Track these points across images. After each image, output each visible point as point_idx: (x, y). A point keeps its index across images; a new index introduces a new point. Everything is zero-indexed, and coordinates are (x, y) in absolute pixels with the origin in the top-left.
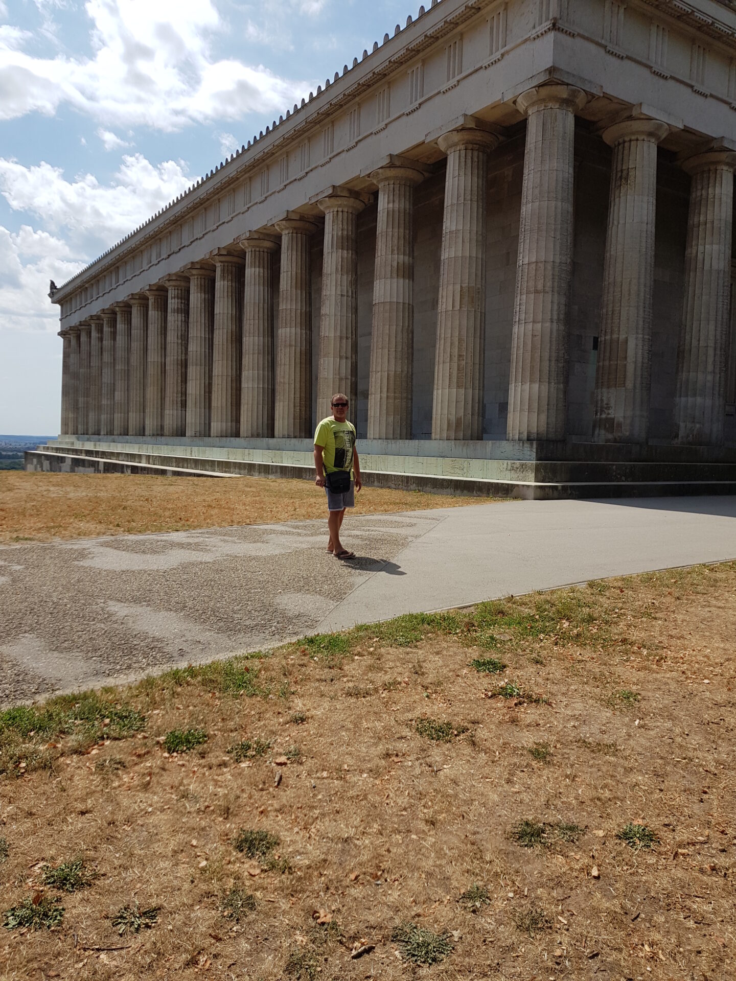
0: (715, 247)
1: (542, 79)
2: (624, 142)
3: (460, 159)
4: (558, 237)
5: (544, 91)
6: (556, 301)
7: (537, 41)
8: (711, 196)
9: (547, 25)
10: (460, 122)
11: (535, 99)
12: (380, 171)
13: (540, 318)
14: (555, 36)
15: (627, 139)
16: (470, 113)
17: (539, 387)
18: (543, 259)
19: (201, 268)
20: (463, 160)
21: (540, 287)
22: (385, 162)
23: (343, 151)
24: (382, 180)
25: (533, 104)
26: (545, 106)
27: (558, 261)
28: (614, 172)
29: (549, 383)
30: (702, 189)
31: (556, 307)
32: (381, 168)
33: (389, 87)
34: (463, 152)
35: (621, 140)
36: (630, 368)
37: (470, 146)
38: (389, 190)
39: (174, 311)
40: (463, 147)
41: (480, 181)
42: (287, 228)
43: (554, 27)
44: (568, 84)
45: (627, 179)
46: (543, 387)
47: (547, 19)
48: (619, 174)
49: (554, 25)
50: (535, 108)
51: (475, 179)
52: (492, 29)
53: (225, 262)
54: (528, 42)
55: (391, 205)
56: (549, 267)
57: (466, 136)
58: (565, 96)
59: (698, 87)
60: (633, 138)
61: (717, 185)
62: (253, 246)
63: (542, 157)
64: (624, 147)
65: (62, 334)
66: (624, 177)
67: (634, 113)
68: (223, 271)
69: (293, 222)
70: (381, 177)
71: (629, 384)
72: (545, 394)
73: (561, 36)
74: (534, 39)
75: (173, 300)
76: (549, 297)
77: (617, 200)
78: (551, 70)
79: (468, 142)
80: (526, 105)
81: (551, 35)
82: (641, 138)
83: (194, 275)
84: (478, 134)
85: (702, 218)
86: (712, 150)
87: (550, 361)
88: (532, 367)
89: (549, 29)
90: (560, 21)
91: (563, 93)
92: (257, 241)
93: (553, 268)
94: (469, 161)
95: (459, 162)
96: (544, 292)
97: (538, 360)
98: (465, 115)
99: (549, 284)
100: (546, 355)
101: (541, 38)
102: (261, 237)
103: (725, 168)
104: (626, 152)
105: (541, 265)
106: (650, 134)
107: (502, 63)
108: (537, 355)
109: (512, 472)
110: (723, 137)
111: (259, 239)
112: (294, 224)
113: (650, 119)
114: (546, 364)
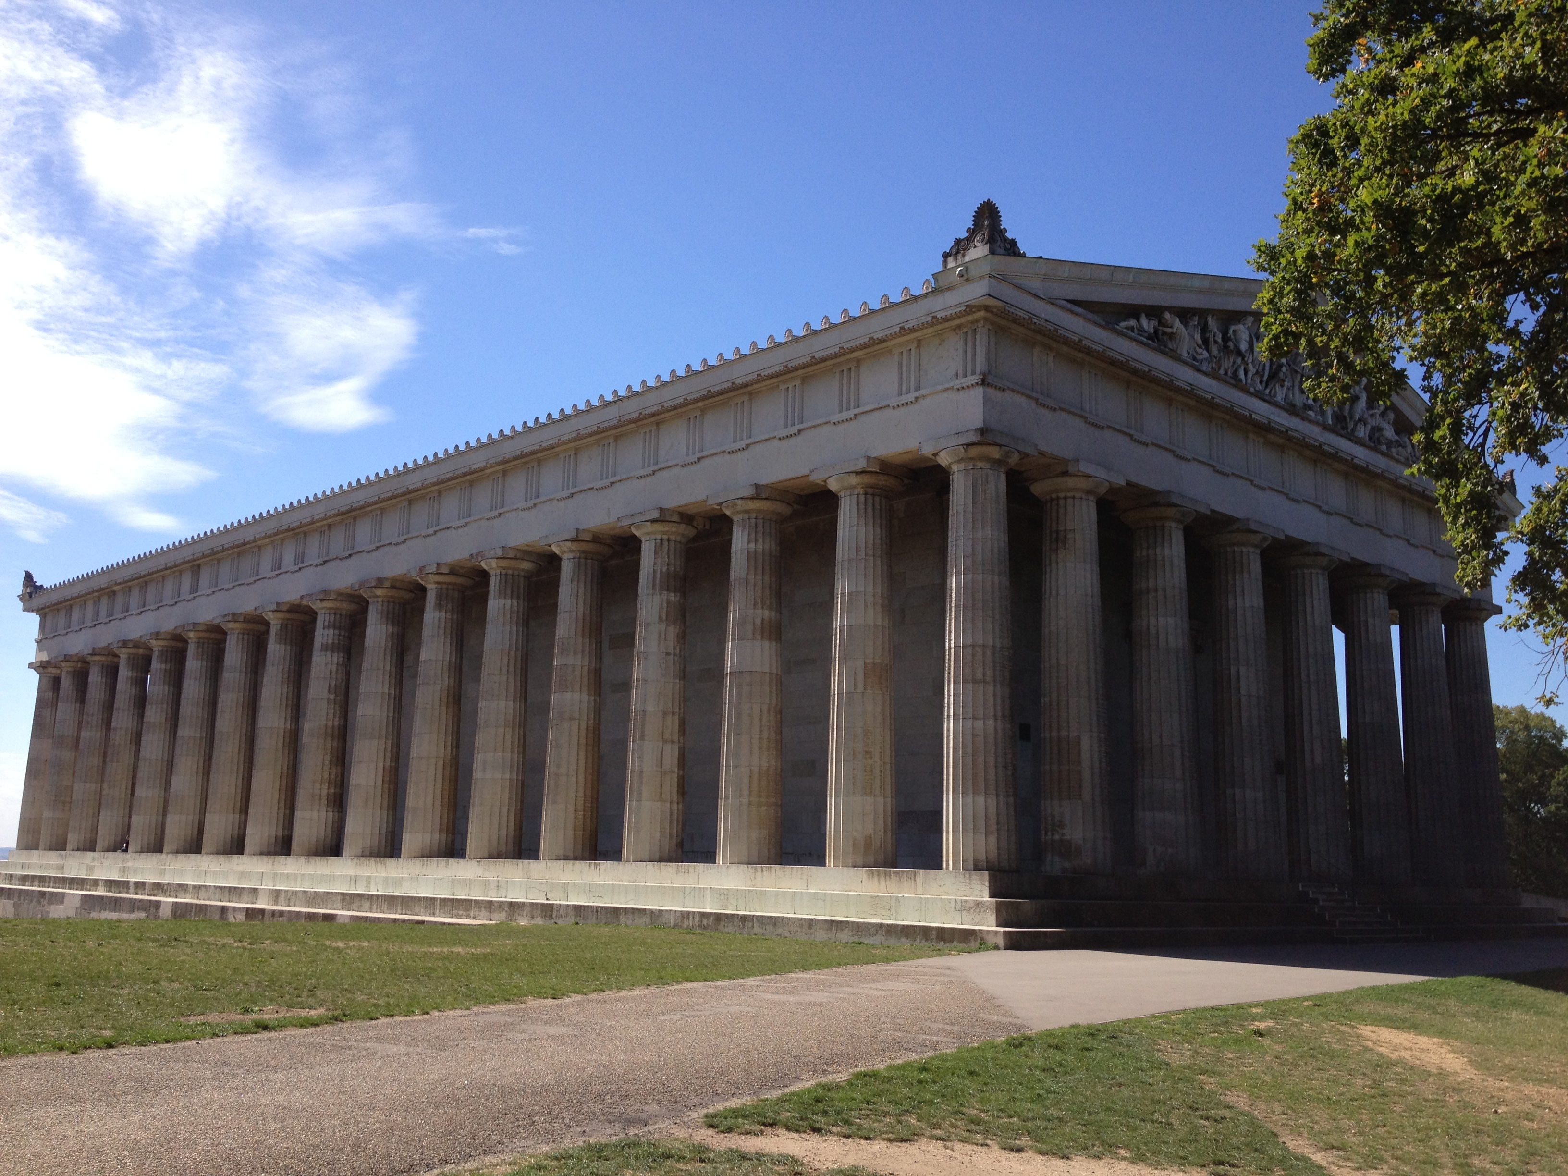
0: (1171, 620)
1: (972, 438)
2: (1058, 498)
3: (858, 505)
4: (997, 617)
5: (974, 451)
6: (999, 694)
7: (962, 392)
8: (1159, 558)
9: (976, 379)
10: (861, 465)
11: (961, 456)
12: (739, 502)
13: (981, 713)
14: (984, 392)
15: (1062, 495)
16: (874, 454)
17: (986, 802)
18: (981, 642)
19: (393, 587)
20: (862, 507)
21: (979, 675)
22: (750, 492)
23: (677, 465)
24: (738, 512)
25: (960, 461)
26: (974, 465)
27: (998, 645)
28: (1048, 531)
29: (997, 795)
30: (1148, 548)
31: (999, 701)
32: (742, 498)
33: (751, 400)
34: (862, 498)
35: (1054, 496)
36: (1086, 774)
37: (870, 491)
38: (750, 526)
39: (325, 648)
40: (861, 491)
41: (884, 531)
42: (571, 551)
43: (983, 382)
44: (1000, 446)
45: (1065, 540)
46: (989, 800)
47: (973, 373)
48: (1055, 536)
49: (983, 380)
50: (962, 466)
51: (878, 530)
52: (900, 365)
53: (445, 583)
54: (950, 391)
55: (752, 545)
56: (989, 653)
57: (866, 479)
58: (997, 456)
59: (1137, 436)
60: (1069, 494)
61: (1166, 544)
62: (504, 568)
63: (973, 522)
64: (1058, 504)
65: (40, 667)
66: (1061, 539)
67: (1071, 469)
68: (439, 597)
69: (582, 543)
70: (739, 508)
71: (1087, 795)
72: (993, 809)
73: (990, 391)
74: (958, 389)
75: (326, 632)
76: (991, 688)
77: (1054, 565)
78: (982, 431)
79: (867, 487)
80: (950, 461)
81: (980, 390)
82: (1078, 495)
83: (377, 597)
84: (881, 477)
85: (1151, 584)
86: (1156, 504)
87: (996, 767)
88: (975, 775)
89: (977, 383)
90: (990, 377)
91: (995, 453)
92: (512, 561)
93: (994, 654)
94: (870, 509)
95: (858, 509)
96: (985, 682)
97: (982, 766)
98: (868, 458)
99: (989, 673)
100: (991, 760)
101: (967, 390)
102: (518, 556)
103: (1173, 524)
104: (1062, 510)
105: (979, 650)
106: (1089, 492)
107: (916, 407)
108: (981, 759)
109: (964, 913)
110: (1170, 492)
111: (516, 558)
112: (584, 547)
113: (1088, 476)
114: (992, 771)
